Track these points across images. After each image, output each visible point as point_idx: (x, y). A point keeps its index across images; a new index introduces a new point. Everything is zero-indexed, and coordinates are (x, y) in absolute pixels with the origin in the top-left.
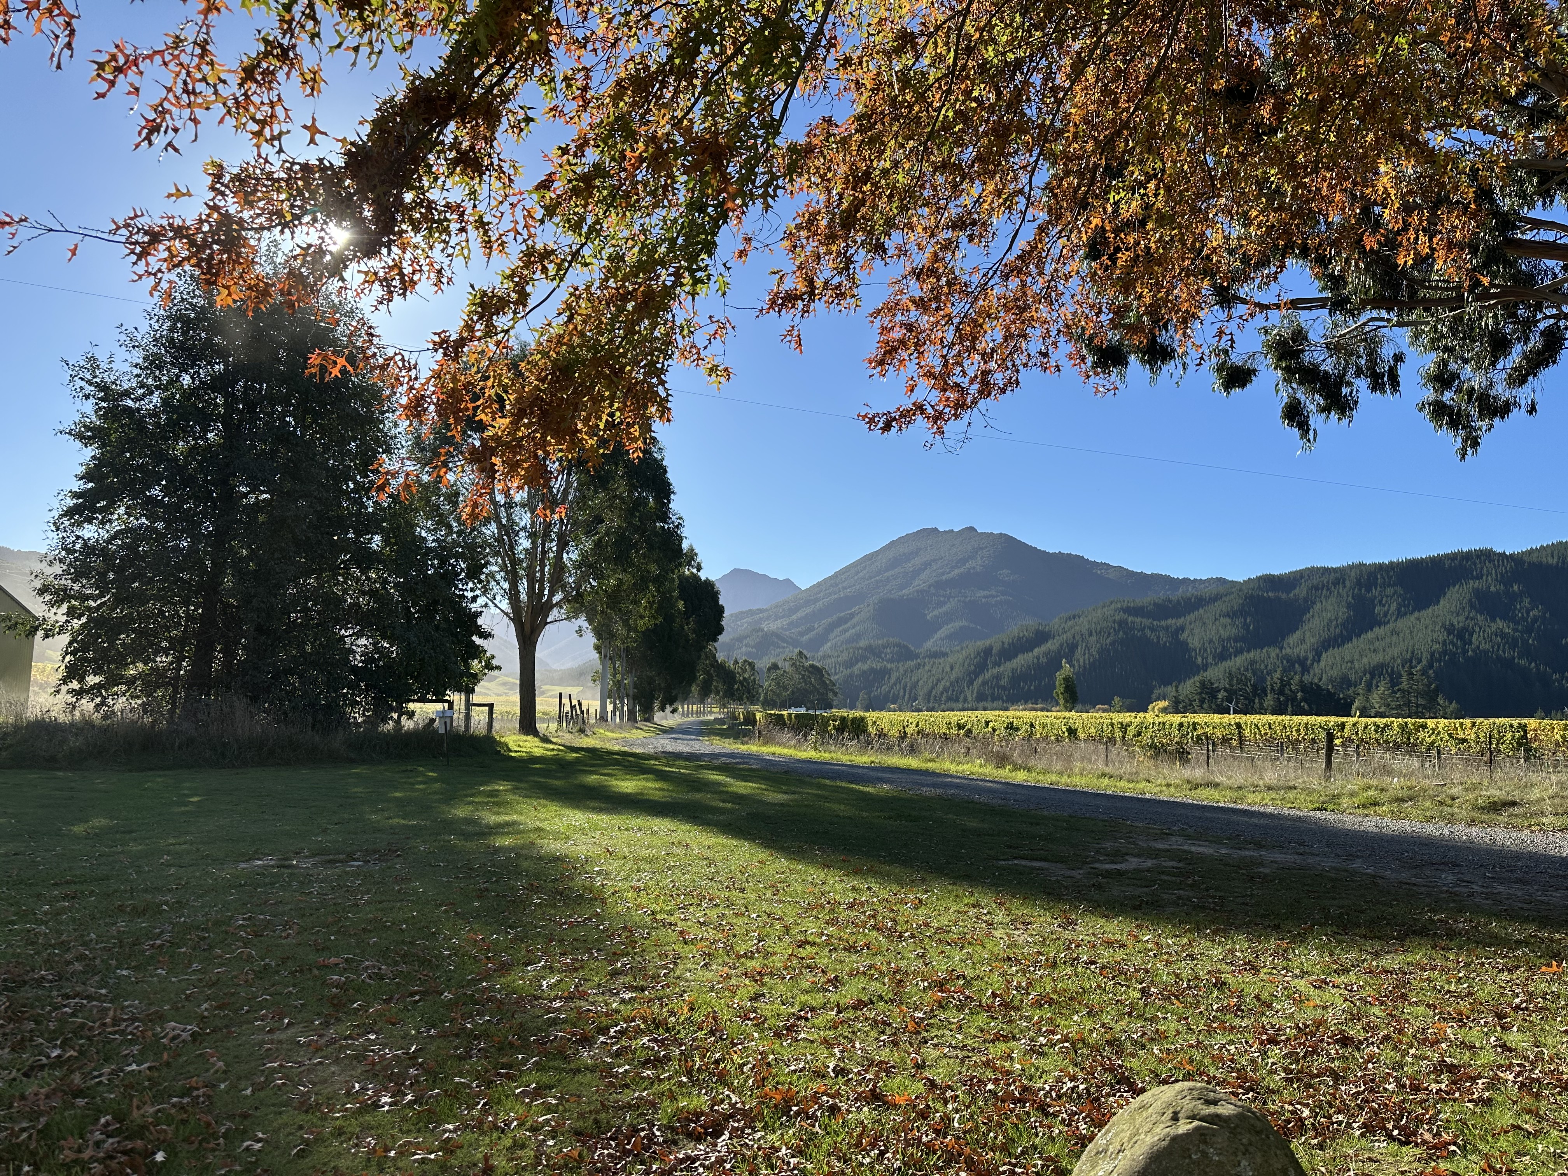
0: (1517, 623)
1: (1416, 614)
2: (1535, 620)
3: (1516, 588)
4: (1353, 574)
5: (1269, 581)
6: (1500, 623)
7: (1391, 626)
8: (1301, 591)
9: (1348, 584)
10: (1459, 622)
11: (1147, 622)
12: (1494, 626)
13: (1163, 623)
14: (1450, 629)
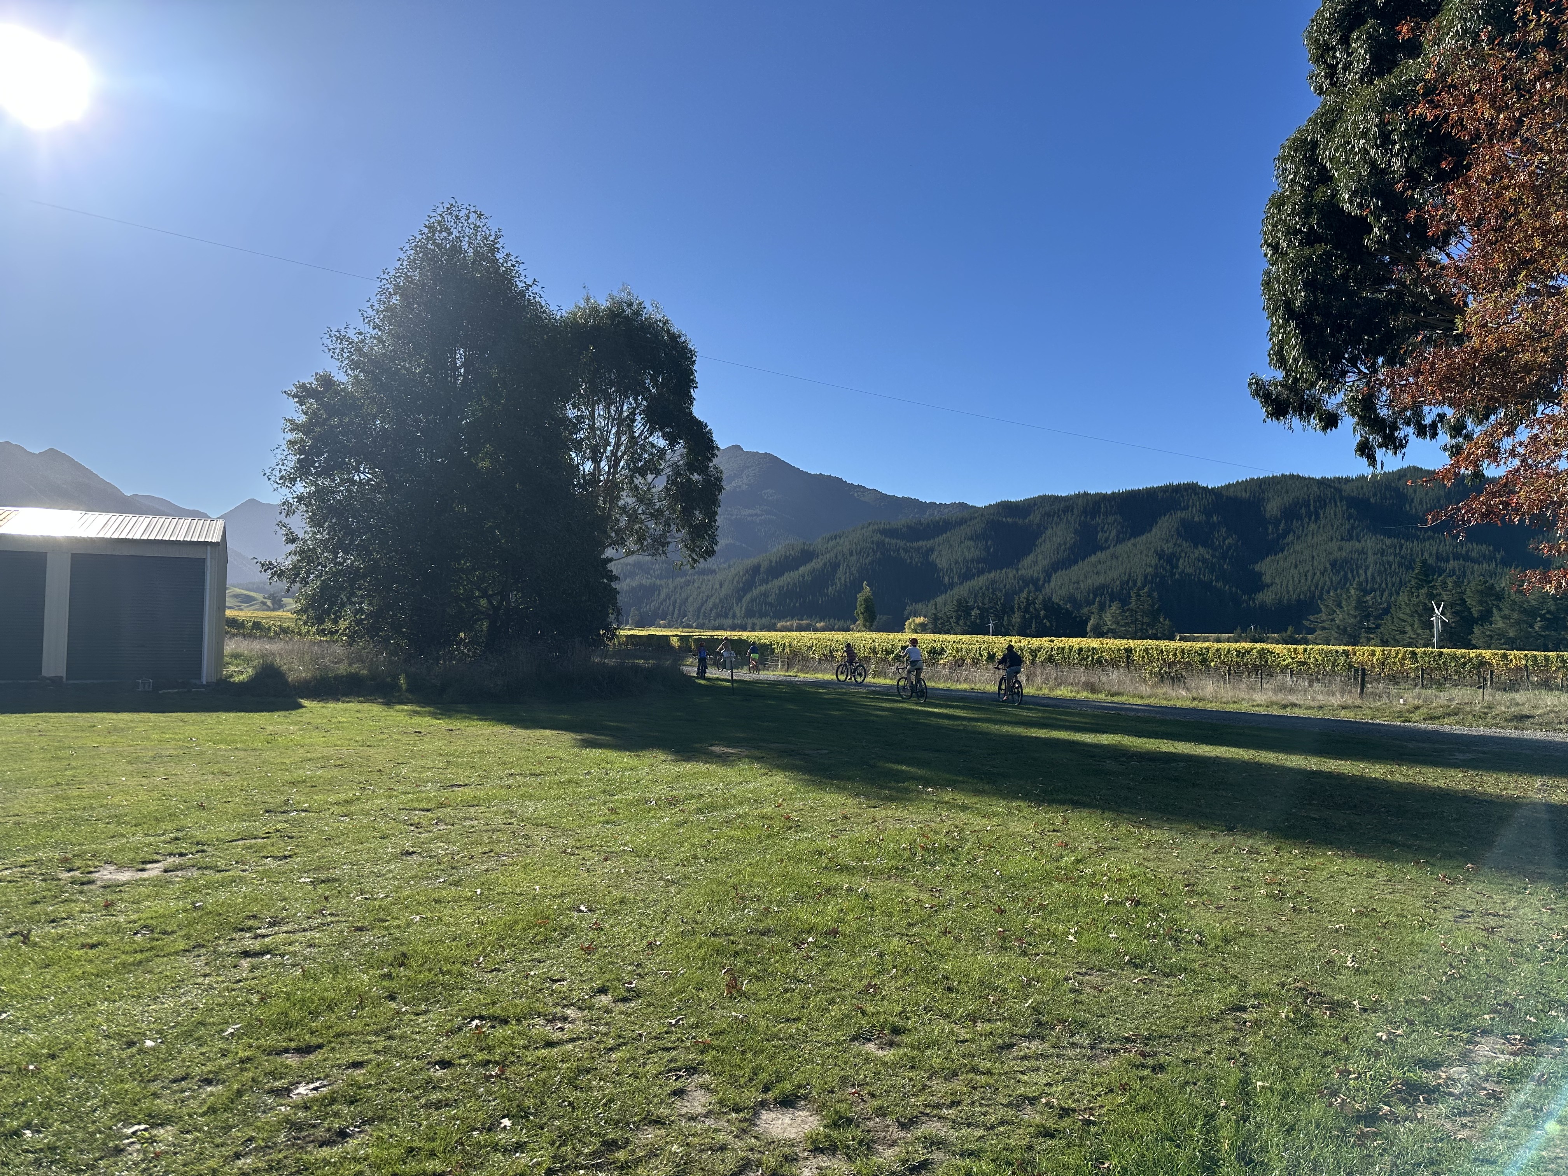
0: (1215, 550)
1: (1132, 541)
2: (1229, 547)
3: (1215, 518)
4: (1080, 502)
5: (1007, 508)
6: (1202, 549)
7: (1112, 550)
8: (1035, 518)
9: (1075, 511)
10: (1168, 548)
11: (901, 543)
12: (1197, 552)
13: (915, 544)
14: (1160, 555)
